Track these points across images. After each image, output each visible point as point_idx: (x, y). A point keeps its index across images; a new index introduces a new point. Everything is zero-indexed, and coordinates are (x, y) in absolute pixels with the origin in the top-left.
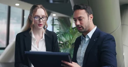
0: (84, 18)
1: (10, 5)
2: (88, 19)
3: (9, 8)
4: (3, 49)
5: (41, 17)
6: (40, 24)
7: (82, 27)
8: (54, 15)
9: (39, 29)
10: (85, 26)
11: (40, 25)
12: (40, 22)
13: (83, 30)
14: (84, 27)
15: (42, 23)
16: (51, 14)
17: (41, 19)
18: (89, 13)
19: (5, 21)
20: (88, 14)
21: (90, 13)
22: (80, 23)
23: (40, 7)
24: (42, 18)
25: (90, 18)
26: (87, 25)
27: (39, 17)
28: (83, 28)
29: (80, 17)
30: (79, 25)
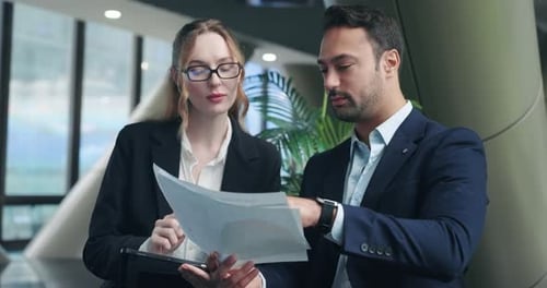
0: (357, 61)
1: (82, 17)
2: (377, 69)
3: (80, 28)
4: (55, 200)
5: (214, 68)
6: (215, 92)
7: (347, 97)
8: (269, 57)
9: (214, 116)
10: (362, 96)
11: (215, 99)
12: (213, 87)
13: (350, 111)
14: (357, 99)
15: (220, 90)
16: (257, 52)
17: (215, 75)
18: (382, 43)
20: (376, 45)
21: (386, 45)
22: (342, 81)
23: (206, 28)
24: (216, 71)
25: (383, 62)
26: (368, 92)
27: (206, 66)
28: (352, 103)
29: (342, 57)
30: (335, 87)
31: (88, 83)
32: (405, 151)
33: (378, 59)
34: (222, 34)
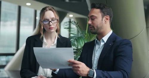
2: (102, 20)
6: (51, 27)
7: (93, 27)
10: (97, 27)
12: (50, 25)
13: (94, 31)
14: (96, 28)
17: (51, 22)
19: (15, 22)
22: (92, 22)
24: (51, 21)
25: (104, 19)
26: (99, 26)
27: (48, 20)
28: (94, 29)
31: (21, 22)
32: (110, 45)
33: (103, 17)
34: (52, 11)
